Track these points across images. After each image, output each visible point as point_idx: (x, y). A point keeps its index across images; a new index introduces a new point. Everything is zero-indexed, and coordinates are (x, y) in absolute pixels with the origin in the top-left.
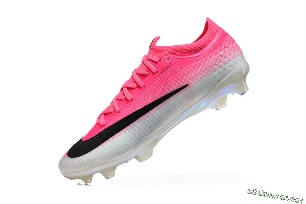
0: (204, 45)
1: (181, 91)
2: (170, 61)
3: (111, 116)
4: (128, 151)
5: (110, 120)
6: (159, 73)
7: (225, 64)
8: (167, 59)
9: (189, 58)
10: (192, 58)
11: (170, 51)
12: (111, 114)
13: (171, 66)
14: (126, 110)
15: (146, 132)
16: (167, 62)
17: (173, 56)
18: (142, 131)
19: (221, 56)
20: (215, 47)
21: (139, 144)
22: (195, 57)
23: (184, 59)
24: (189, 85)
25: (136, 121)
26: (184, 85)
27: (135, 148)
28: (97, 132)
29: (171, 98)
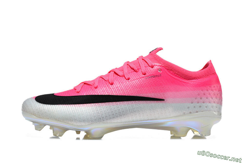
0: (196, 77)
1: (155, 102)
2: (161, 73)
3: (88, 88)
4: (84, 122)
5: (85, 90)
6: (147, 76)
7: (204, 102)
8: (160, 69)
9: (178, 80)
10: (181, 81)
11: (166, 65)
12: (89, 86)
13: (159, 77)
14: (102, 89)
15: (108, 116)
16: (158, 72)
17: (166, 70)
18: (105, 114)
19: (204, 94)
20: (203, 84)
21: (97, 122)
22: (183, 82)
23: (173, 78)
24: (165, 100)
25: (105, 103)
26: (161, 98)
27: (91, 124)
28: (70, 95)
29: (144, 101)
